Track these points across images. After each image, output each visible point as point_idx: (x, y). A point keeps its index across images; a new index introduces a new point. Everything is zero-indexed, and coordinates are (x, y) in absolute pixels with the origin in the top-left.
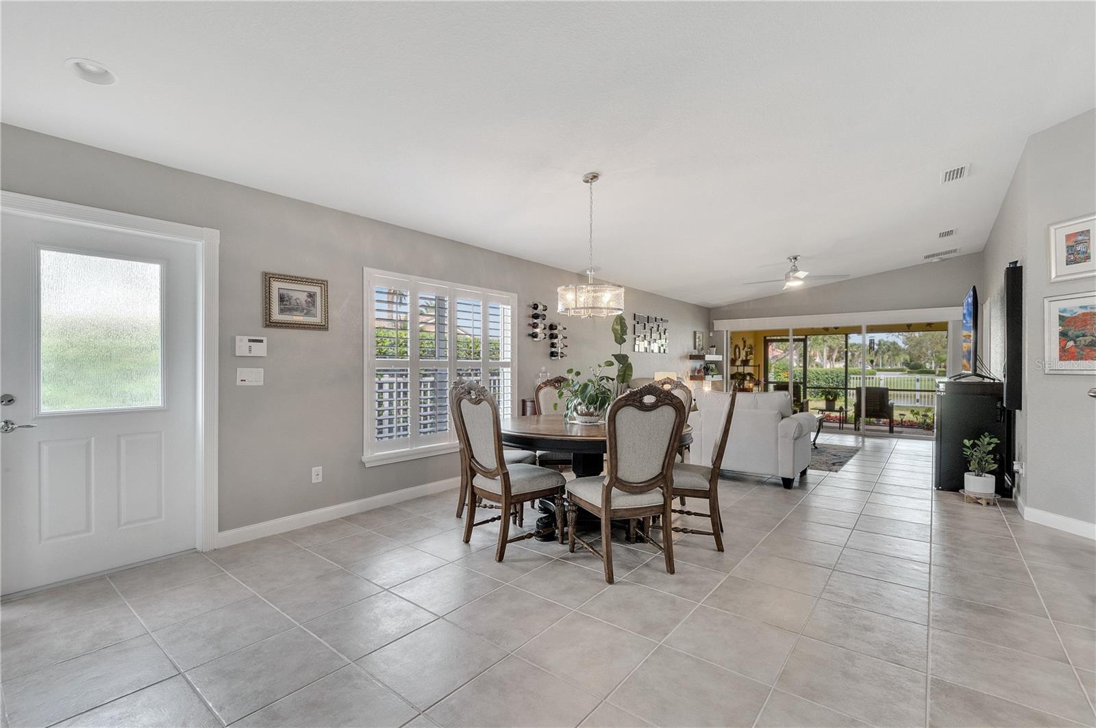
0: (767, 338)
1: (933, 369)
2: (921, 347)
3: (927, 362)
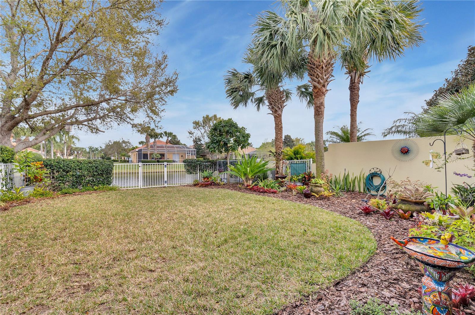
3: (113, 156)
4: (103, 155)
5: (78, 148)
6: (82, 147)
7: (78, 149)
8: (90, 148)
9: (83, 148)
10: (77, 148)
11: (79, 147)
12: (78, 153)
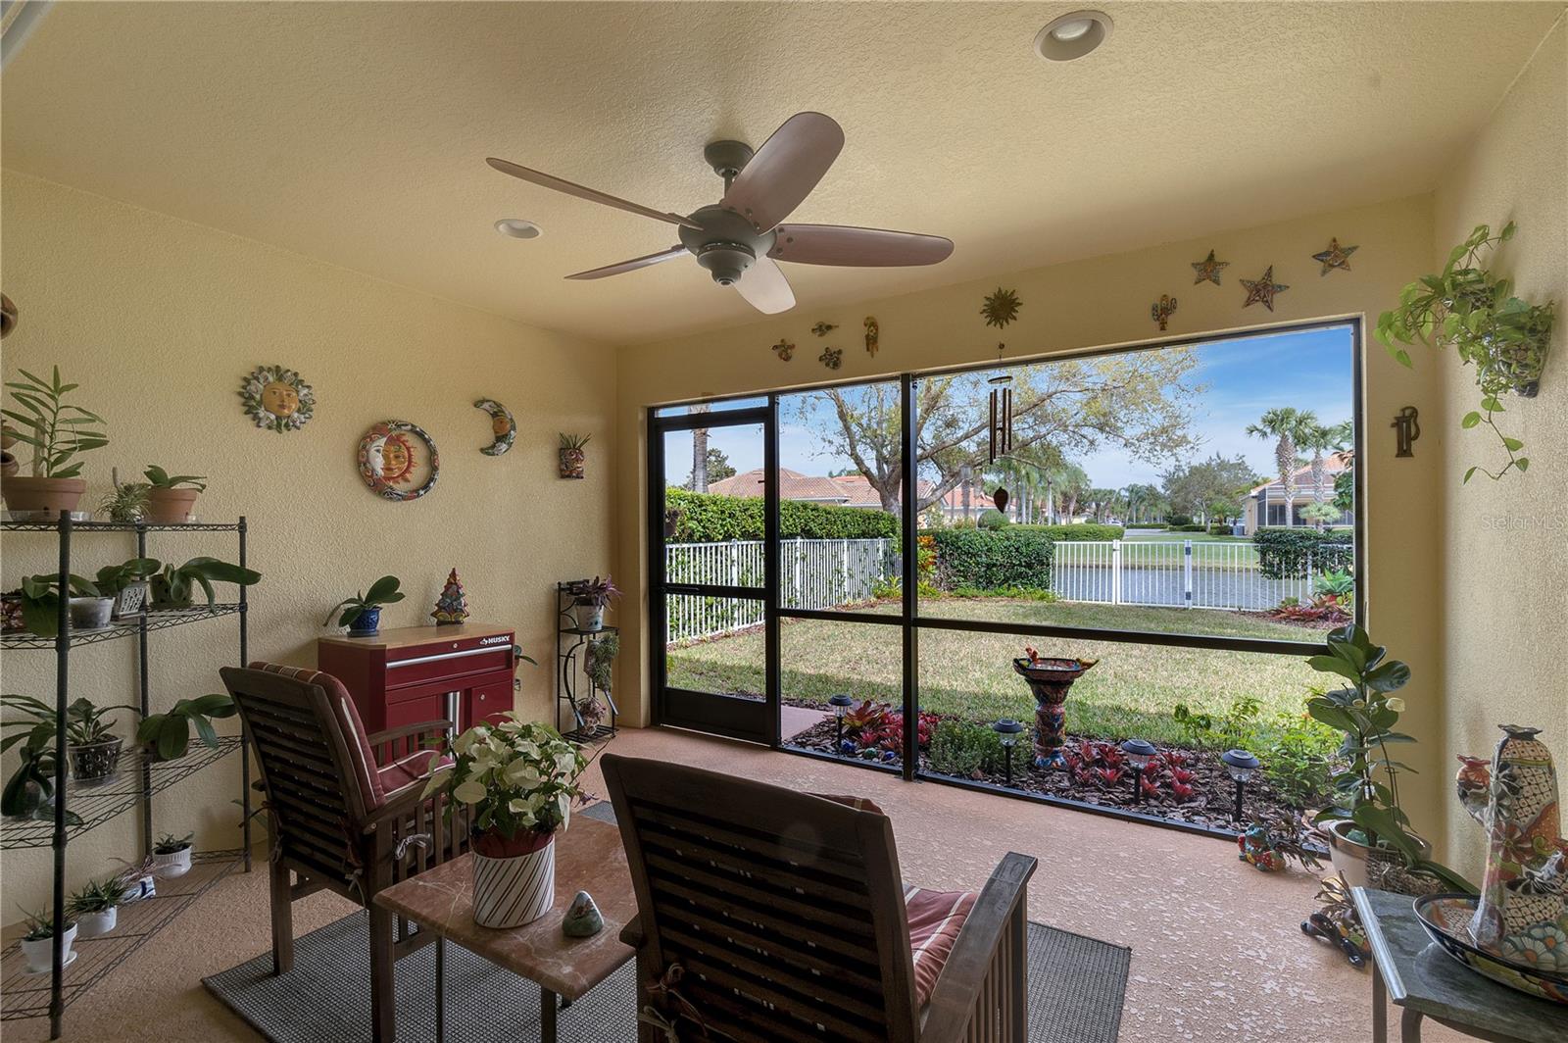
0: (662, 414)
1: (1203, 524)
2: (1187, 494)
3: (1195, 514)
4: (1169, 509)
5: (1100, 491)
6: (1109, 489)
7: (1099, 496)
8: (1132, 490)
9: (1111, 492)
10: (1097, 492)
11: (1103, 488)
12: (1098, 505)
